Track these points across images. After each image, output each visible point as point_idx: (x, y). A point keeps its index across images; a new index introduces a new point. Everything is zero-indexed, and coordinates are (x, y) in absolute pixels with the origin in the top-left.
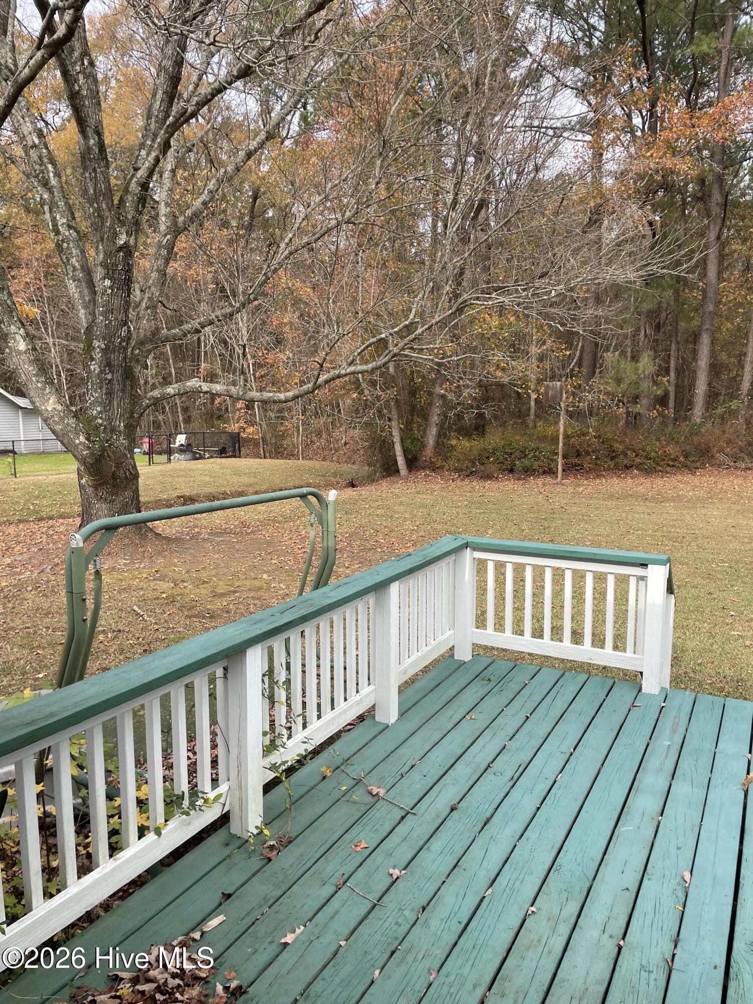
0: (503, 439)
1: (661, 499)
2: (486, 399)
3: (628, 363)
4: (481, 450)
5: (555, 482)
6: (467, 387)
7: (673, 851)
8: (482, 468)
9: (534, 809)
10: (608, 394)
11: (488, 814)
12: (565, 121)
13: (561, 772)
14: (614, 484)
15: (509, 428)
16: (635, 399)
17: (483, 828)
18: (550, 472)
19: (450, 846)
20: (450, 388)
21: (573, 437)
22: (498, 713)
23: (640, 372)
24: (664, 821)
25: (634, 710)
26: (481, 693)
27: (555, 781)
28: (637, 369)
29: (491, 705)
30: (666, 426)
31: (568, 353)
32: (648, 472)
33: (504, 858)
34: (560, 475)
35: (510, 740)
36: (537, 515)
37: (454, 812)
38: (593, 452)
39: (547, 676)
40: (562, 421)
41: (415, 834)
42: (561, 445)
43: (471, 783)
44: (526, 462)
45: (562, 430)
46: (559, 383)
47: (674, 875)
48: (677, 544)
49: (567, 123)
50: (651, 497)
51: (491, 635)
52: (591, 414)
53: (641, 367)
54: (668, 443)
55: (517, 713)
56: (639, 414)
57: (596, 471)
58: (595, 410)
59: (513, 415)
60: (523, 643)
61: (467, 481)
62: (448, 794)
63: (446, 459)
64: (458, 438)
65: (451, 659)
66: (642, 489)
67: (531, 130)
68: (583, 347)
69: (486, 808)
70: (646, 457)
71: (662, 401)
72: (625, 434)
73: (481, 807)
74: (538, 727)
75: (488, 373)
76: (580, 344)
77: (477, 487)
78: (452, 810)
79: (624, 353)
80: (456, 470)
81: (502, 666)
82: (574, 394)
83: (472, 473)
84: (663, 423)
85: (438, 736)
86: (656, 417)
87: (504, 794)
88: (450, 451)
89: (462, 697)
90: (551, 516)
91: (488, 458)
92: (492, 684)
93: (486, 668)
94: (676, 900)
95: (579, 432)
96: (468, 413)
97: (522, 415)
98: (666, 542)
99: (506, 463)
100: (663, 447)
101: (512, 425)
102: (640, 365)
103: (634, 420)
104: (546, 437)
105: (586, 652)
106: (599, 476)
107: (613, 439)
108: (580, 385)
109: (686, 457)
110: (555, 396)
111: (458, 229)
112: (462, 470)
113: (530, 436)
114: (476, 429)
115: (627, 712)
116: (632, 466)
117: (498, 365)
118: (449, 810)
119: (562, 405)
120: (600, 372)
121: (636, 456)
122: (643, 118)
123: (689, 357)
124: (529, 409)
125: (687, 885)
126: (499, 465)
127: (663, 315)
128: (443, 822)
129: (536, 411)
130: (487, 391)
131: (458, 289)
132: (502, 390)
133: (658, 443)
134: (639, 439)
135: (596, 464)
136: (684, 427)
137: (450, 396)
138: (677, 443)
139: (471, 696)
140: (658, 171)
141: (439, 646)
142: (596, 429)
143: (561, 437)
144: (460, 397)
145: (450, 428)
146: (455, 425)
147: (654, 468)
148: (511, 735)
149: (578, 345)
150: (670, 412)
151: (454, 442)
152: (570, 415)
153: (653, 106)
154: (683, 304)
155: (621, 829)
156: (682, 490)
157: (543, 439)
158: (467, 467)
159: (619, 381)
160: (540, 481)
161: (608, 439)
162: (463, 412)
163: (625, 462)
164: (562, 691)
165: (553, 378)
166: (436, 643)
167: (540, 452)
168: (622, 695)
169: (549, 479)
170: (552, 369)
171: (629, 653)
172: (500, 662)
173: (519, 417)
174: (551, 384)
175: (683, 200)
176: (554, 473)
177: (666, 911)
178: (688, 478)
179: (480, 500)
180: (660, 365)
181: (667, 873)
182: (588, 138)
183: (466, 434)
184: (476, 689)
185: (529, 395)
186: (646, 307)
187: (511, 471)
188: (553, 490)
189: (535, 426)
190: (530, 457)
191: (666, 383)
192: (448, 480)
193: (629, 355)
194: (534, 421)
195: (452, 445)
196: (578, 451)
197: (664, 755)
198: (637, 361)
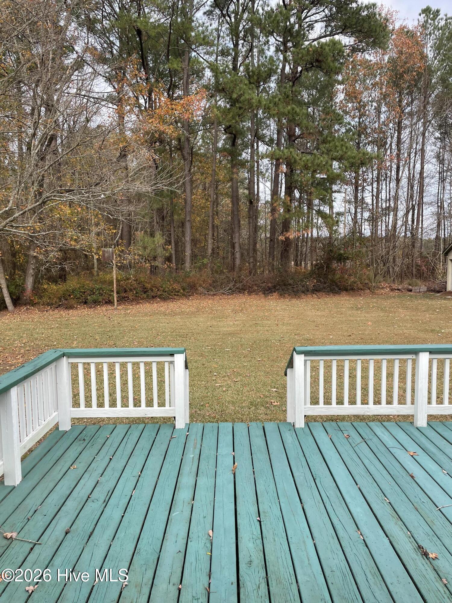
0: (78, 283)
1: (174, 314)
2: (65, 259)
3: (149, 238)
4: (64, 291)
5: (113, 308)
6: (52, 251)
7: (202, 520)
8: (66, 302)
9: (121, 517)
10: (139, 255)
11: (91, 530)
12: (100, 94)
13: (134, 489)
14: (147, 307)
15: (82, 276)
16: (155, 258)
17: (88, 540)
18: (110, 302)
19: (67, 559)
20: (40, 251)
21: (122, 280)
22: (91, 461)
23: (156, 243)
24: (195, 503)
25: (173, 440)
26: (80, 449)
27: (132, 496)
28: (154, 241)
29: (86, 456)
30: (172, 273)
31: (115, 231)
32: (164, 299)
33: (104, 556)
34: (116, 304)
35: (101, 476)
36: (104, 329)
37: (68, 534)
38: (134, 289)
39: (121, 430)
40: (114, 272)
41: (42, 558)
42: (115, 285)
43: (78, 511)
44: (94, 297)
45: (115, 277)
46: (111, 249)
47: (204, 535)
48: (184, 339)
49: (102, 96)
50: (168, 313)
51: (83, 410)
52: (131, 267)
53: (156, 240)
54: (174, 283)
55: (104, 457)
56: (157, 266)
57: (137, 300)
58: (133, 265)
59: (83, 269)
60: (104, 412)
61: (56, 311)
62: (62, 523)
63: (41, 297)
64: (49, 284)
65: (57, 431)
66: (162, 309)
67: (80, 97)
68: (122, 228)
69: (89, 526)
70: (164, 291)
71: (169, 259)
72: (151, 278)
73: (86, 526)
74: (118, 464)
75: (65, 242)
76: (121, 226)
77: (64, 314)
78: (67, 533)
79: (146, 232)
80: (48, 304)
81: (92, 429)
82: (120, 256)
83: (59, 305)
84: (170, 271)
85: (52, 485)
86: (167, 268)
87: (100, 513)
88: (44, 292)
89: (66, 454)
90: (113, 329)
91: (70, 296)
92: (87, 442)
93: (81, 433)
94: (207, 549)
95: (125, 278)
96: (54, 267)
97: (89, 268)
98: (179, 338)
99: (82, 298)
100: (172, 285)
101: (84, 274)
102: (156, 239)
103: (154, 270)
104: (105, 281)
105: (143, 411)
106: (138, 303)
107: (144, 281)
108: (123, 250)
109: (184, 290)
110: (109, 257)
111: (38, 151)
112: (52, 304)
113: (96, 281)
114: (60, 277)
115: (169, 442)
116: (156, 296)
117: (72, 238)
118: (64, 534)
119: (114, 262)
120: (134, 243)
121: (158, 290)
122: (145, 100)
123: (180, 235)
124: (93, 265)
125: (211, 538)
126: (77, 300)
127: (165, 212)
128: (61, 544)
129: (98, 266)
130: (65, 253)
131: (41, 189)
132: (75, 253)
133: (168, 283)
134: (158, 280)
135: (136, 296)
136: (181, 273)
137: (41, 257)
138: (179, 282)
139: (72, 454)
140: (156, 131)
141: (48, 423)
142: (135, 276)
143: (115, 281)
144: (47, 257)
145: (42, 277)
146: (46, 275)
147: (168, 297)
148: (101, 473)
149: (120, 226)
150: (173, 265)
151: (45, 287)
152: (119, 268)
153: (150, 94)
154: (175, 206)
155: (173, 515)
156: (184, 308)
157: (104, 282)
158: (56, 302)
159: (145, 248)
160: (104, 308)
161: (141, 281)
162: (50, 267)
163: (152, 294)
164: (130, 437)
165: (106, 246)
166: (46, 422)
167: (103, 291)
168: (165, 432)
169: (109, 307)
170: (105, 241)
171: (167, 407)
172: (90, 427)
173: (88, 269)
174: (106, 249)
175: (170, 149)
176: (112, 303)
177: (202, 558)
178: (185, 301)
179: (67, 322)
180: (166, 239)
181: (200, 535)
182: (115, 107)
183: (53, 281)
184: (75, 448)
185: (93, 256)
186: (156, 206)
187: (85, 303)
188: (112, 313)
189: (98, 275)
190: (96, 294)
191: (170, 249)
192: (44, 311)
193: (149, 233)
194: (97, 272)
195: (44, 289)
196: (125, 289)
197: (191, 463)
198: (154, 237)
